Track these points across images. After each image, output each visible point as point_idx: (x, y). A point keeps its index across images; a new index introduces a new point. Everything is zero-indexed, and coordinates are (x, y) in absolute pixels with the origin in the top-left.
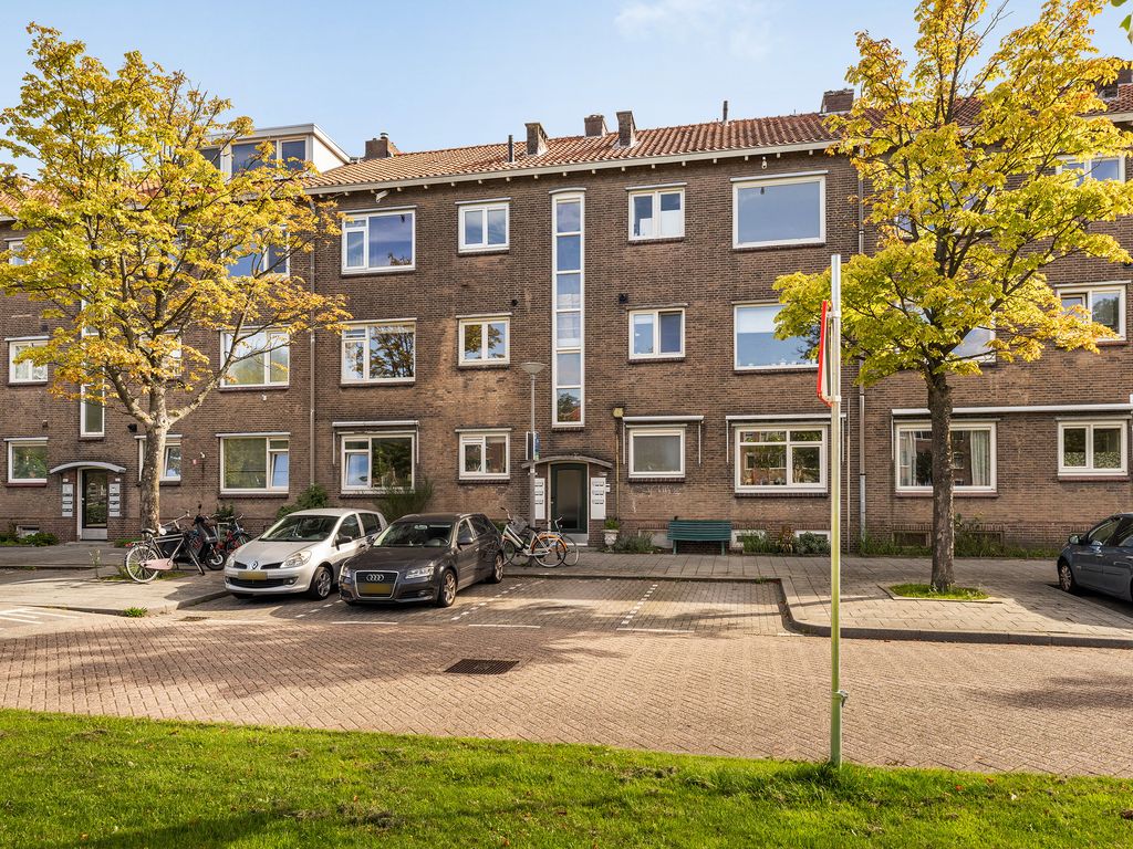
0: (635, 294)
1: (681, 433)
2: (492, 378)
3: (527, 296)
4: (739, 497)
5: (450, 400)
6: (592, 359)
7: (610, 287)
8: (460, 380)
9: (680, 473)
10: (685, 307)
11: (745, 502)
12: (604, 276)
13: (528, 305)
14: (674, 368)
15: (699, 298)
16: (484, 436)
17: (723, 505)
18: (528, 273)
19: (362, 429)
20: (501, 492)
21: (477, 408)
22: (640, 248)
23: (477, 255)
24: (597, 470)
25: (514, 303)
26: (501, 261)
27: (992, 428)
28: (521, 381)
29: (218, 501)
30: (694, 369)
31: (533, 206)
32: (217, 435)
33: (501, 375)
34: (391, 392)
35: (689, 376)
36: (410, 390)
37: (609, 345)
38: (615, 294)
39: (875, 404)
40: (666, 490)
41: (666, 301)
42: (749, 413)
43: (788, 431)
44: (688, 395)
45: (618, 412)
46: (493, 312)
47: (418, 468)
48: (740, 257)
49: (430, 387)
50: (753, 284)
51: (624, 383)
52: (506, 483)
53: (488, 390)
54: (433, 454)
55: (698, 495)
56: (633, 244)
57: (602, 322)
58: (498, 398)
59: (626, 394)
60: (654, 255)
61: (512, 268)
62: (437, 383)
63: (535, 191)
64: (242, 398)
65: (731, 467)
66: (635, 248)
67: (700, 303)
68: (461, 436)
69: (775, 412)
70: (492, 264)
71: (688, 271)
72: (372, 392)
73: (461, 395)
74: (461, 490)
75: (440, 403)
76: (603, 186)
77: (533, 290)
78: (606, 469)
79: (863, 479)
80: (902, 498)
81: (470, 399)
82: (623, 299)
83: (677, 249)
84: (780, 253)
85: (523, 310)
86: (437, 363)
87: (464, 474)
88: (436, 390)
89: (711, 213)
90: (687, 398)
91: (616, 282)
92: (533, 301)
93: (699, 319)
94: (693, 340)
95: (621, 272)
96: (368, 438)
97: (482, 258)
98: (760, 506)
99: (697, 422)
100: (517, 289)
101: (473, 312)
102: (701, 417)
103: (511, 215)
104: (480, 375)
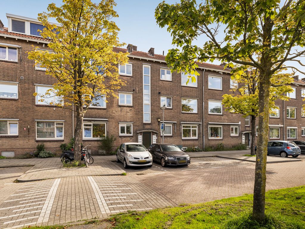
0: (162, 92)
1: (171, 125)
2: (128, 109)
3: (137, 89)
4: (183, 140)
5: (117, 114)
6: (153, 107)
7: (157, 90)
8: (119, 109)
9: (171, 135)
10: (172, 97)
11: (184, 141)
12: (155, 87)
13: (137, 91)
14: (170, 111)
15: (175, 95)
16: (126, 124)
17: (180, 142)
18: (137, 83)
19: (90, 121)
20: (131, 139)
21: (124, 117)
22: (163, 82)
23: (124, 76)
24: (154, 133)
25: (134, 90)
26: (130, 79)
27: (222, 127)
28: (136, 111)
29: (36, 142)
30: (174, 111)
31: (138, 66)
32: (35, 120)
33: (131, 108)
34: (99, 111)
35: (173, 113)
36: (105, 111)
37: (156, 104)
38: (158, 92)
39: (206, 121)
40: (169, 138)
41: (169, 95)
42: (184, 122)
43: (191, 126)
44: (173, 117)
45: (159, 120)
46: (128, 92)
47: (107, 132)
48: (182, 87)
49: (111, 110)
50: (185, 94)
51: (160, 113)
52: (132, 137)
53: (127, 112)
54: (112, 128)
55: (175, 140)
56: (161, 80)
57: (155, 98)
58: (130, 115)
59: (160, 116)
60: (166, 84)
61: (133, 81)
62: (113, 109)
63: (139, 63)
64: (45, 108)
65: (181, 133)
66: (162, 82)
67: (175, 97)
68: (120, 124)
69: (189, 122)
70: (128, 79)
71: (173, 89)
72: (93, 110)
73: (120, 113)
74: (120, 138)
75: (114, 115)
76: (155, 65)
77: (138, 87)
78: (156, 133)
79: (204, 136)
80: (209, 140)
81: (122, 114)
82: (159, 93)
83: (171, 83)
84: (190, 88)
85: (136, 93)
86: (113, 104)
87: (121, 134)
88: (113, 111)
89: (177, 77)
90: (172, 118)
91: (158, 89)
92: (139, 90)
93: (175, 100)
94: (174, 105)
95: (159, 87)
96: (91, 123)
97: (125, 77)
98: (186, 142)
99: (175, 123)
100: (134, 86)
101: (123, 91)
102: (176, 122)
103: (133, 67)
104: (125, 108)
